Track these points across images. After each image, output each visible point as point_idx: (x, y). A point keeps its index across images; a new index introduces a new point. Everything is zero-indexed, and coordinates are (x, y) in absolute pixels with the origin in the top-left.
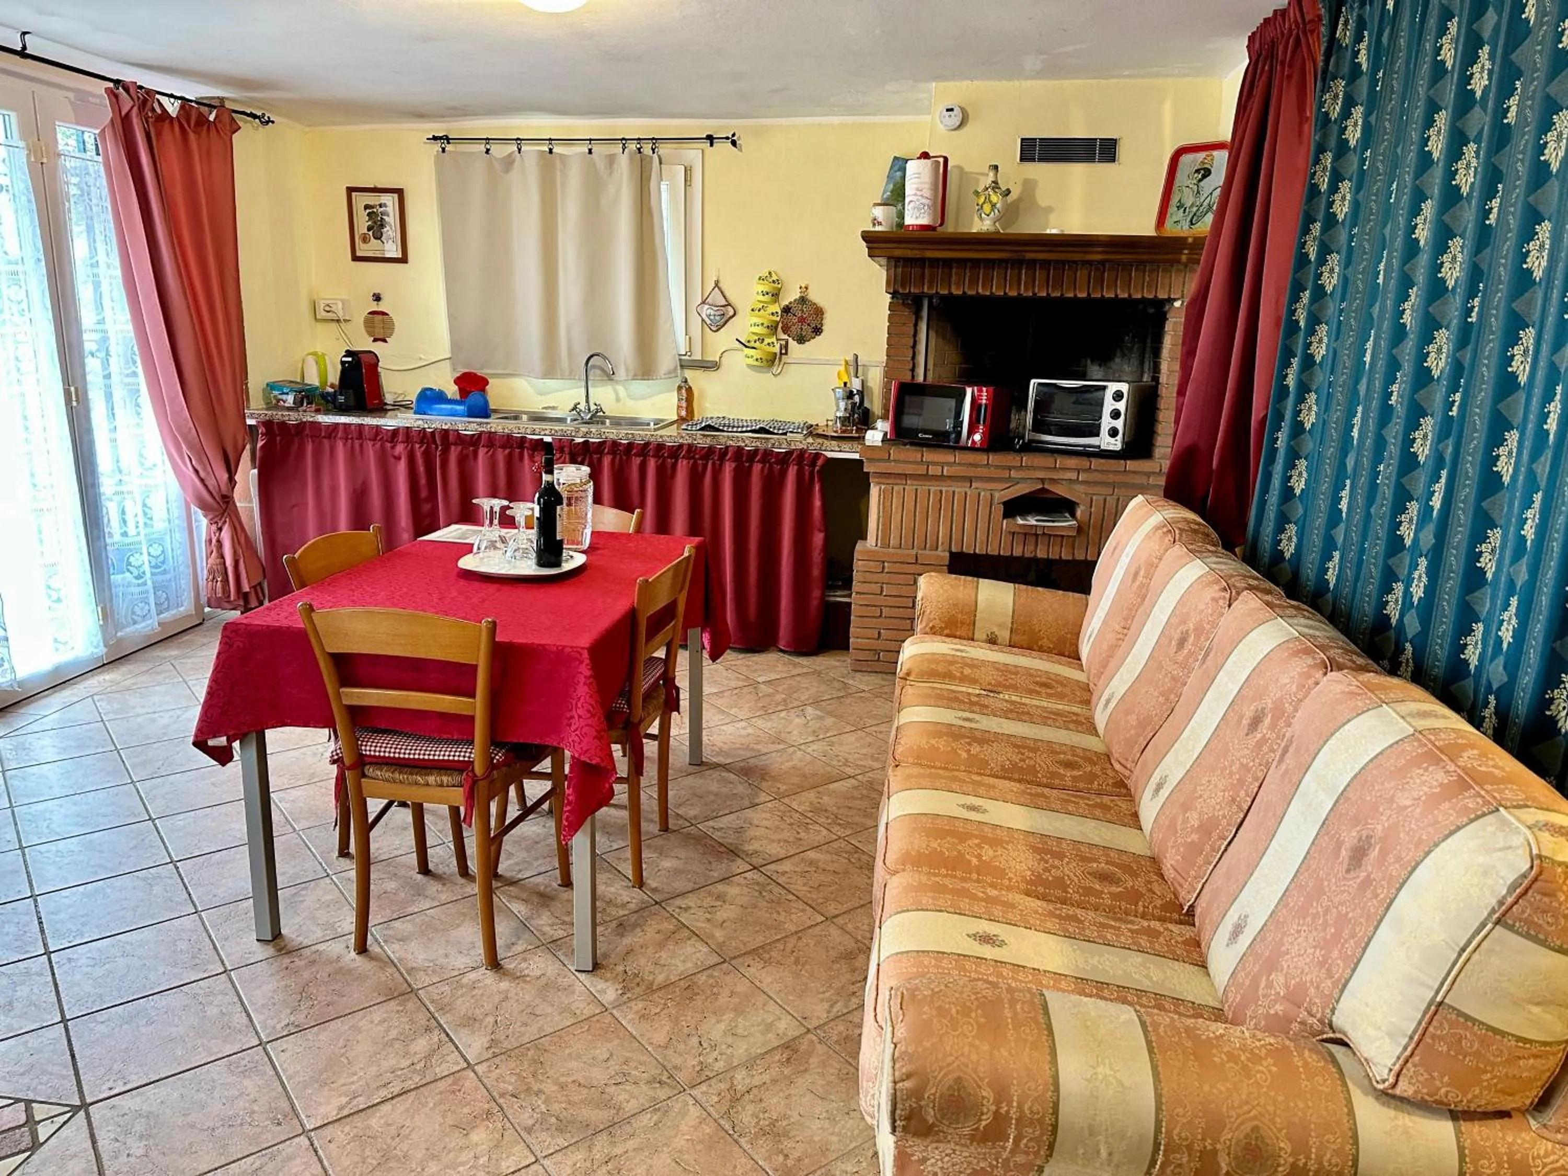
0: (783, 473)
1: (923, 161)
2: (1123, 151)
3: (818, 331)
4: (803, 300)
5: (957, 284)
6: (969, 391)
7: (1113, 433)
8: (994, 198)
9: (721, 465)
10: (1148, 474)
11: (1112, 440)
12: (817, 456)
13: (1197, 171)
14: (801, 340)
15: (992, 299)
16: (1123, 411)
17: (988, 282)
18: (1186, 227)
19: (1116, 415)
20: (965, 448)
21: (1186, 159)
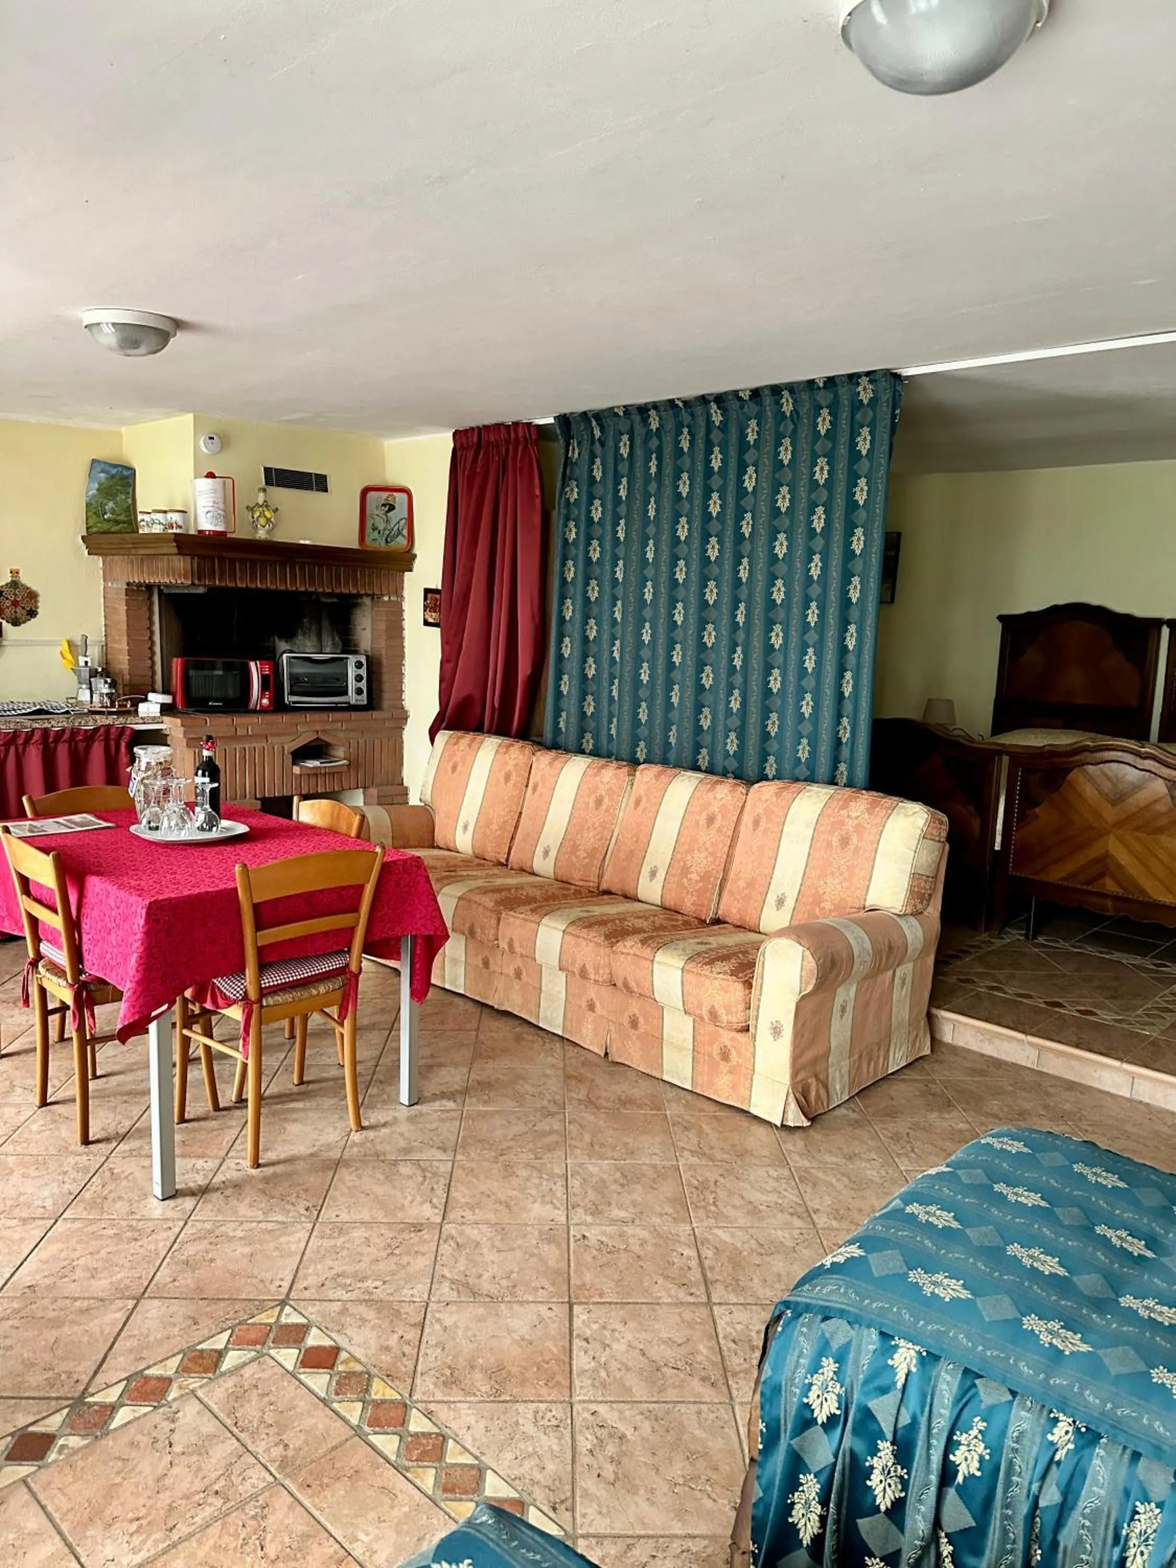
0: (88, 749)
1: (210, 480)
2: (331, 484)
3: (32, 614)
4: (15, 584)
5: (241, 579)
6: (252, 664)
7: (359, 691)
8: (268, 514)
9: (24, 750)
10: (384, 720)
11: (359, 697)
12: (123, 729)
13: (384, 505)
14: (16, 623)
15: (268, 592)
16: (365, 676)
17: (263, 578)
18: (383, 543)
19: (359, 678)
20: (254, 711)
21: (371, 495)
